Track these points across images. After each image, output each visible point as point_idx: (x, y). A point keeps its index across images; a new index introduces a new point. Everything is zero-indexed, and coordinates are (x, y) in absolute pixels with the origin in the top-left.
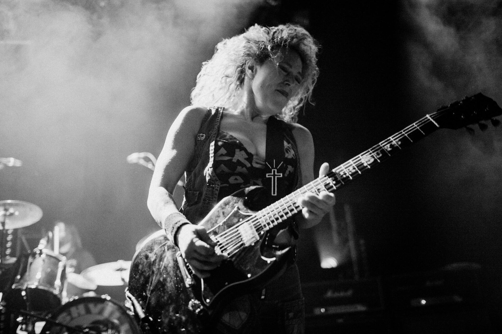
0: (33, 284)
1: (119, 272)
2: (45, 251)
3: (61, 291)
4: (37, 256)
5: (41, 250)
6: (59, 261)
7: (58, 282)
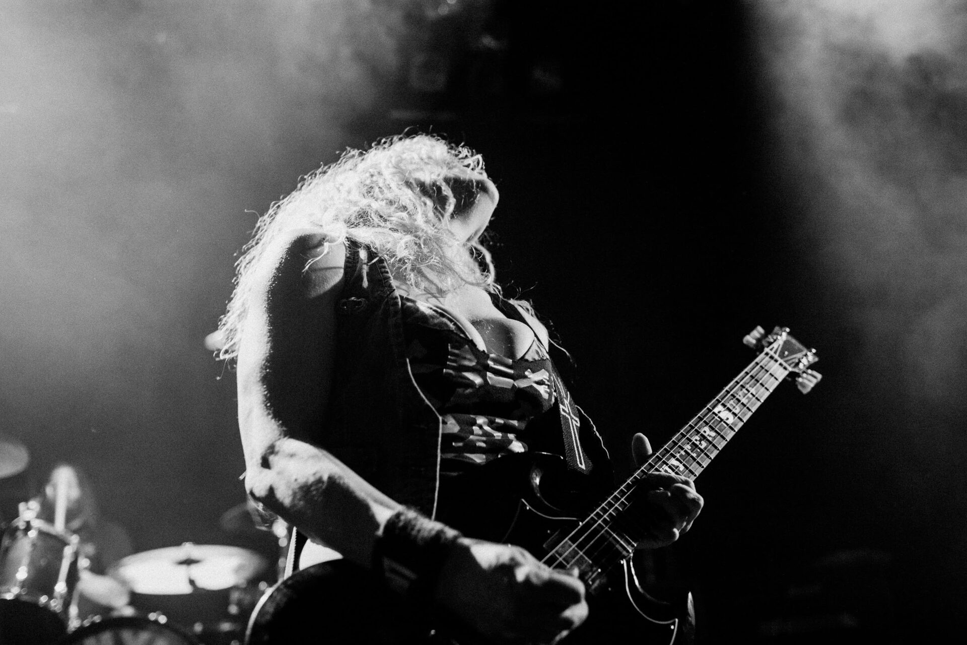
0: (9, 591)
1: (184, 567)
2: (37, 524)
3: (66, 604)
4: (20, 534)
5: (28, 523)
6: (64, 543)
7: (61, 587)
